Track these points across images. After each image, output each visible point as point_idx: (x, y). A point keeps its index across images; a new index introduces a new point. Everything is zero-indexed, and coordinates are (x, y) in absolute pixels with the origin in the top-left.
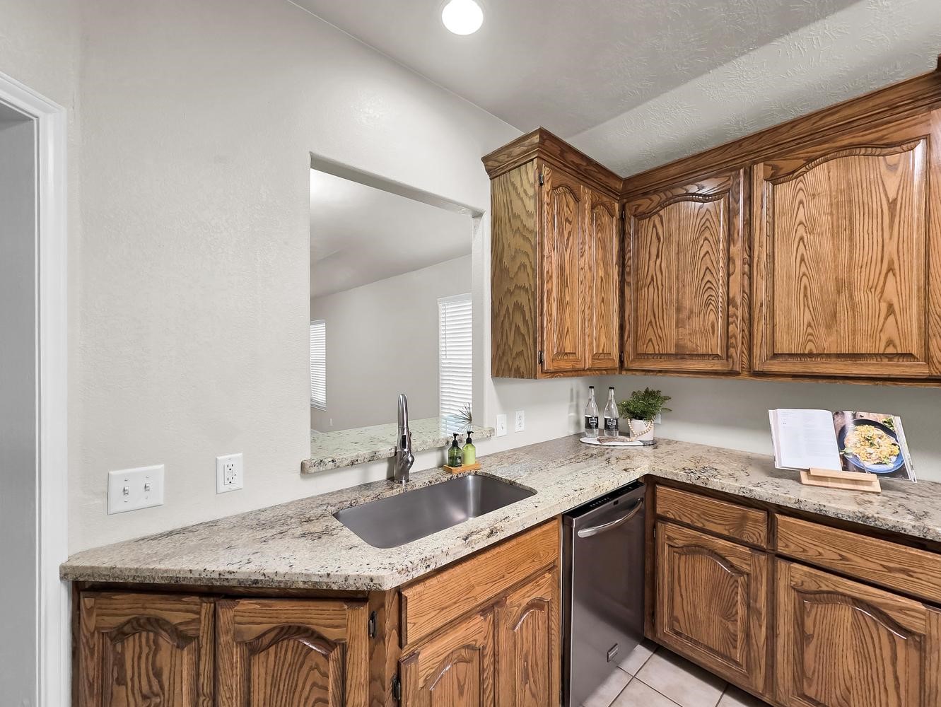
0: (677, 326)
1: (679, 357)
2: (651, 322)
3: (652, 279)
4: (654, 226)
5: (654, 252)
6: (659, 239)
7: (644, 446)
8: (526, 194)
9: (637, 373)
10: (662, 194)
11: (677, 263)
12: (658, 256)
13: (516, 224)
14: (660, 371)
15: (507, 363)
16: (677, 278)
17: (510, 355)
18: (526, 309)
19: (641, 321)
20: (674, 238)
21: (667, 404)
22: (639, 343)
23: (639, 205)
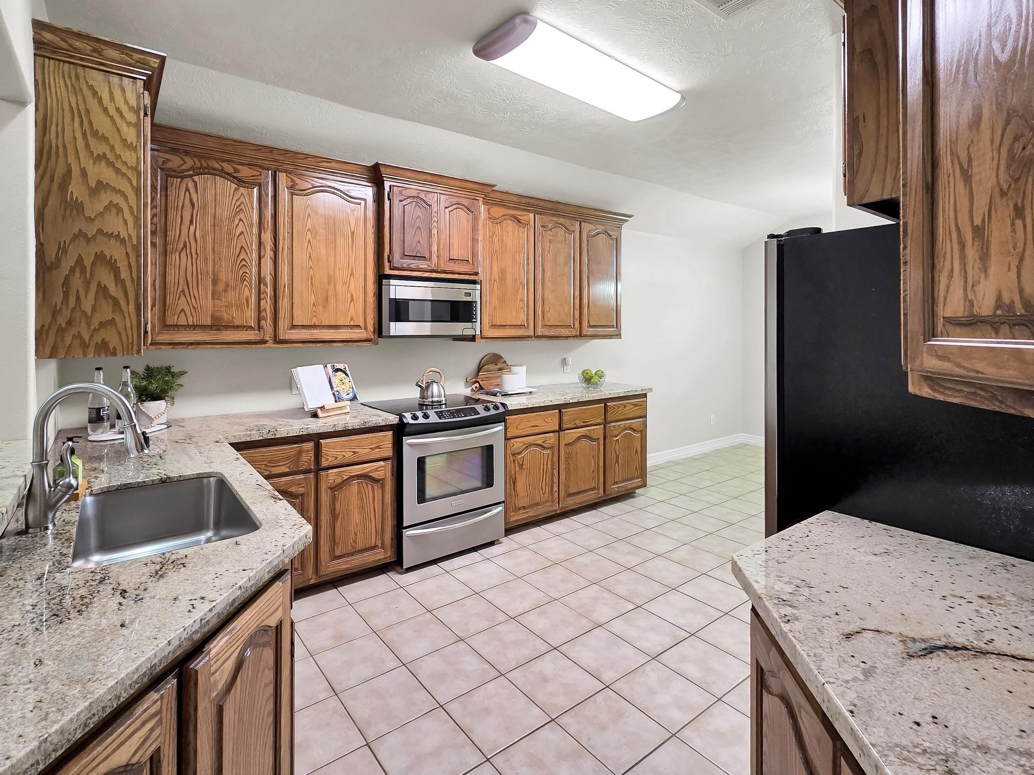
0: (213, 298)
1: (214, 328)
2: (183, 291)
3: (185, 245)
4: (187, 190)
5: (187, 217)
6: (193, 205)
7: (168, 427)
8: (122, 116)
9: (163, 347)
10: (196, 160)
11: (213, 235)
12: (191, 222)
14: (192, 344)
15: (79, 336)
16: (213, 250)
17: (84, 325)
18: (122, 265)
19: (171, 288)
20: (211, 209)
22: (168, 314)
23: (168, 160)
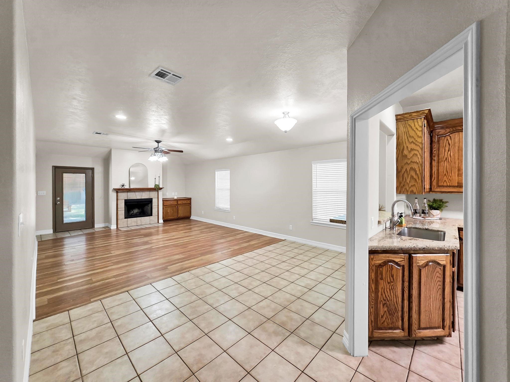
0: (458, 176)
1: (459, 187)
2: (445, 174)
3: (446, 159)
4: (447, 140)
5: (447, 149)
6: (449, 145)
7: (440, 219)
8: (417, 129)
9: (438, 193)
10: (451, 129)
11: (458, 154)
12: (449, 151)
13: (411, 140)
14: (449, 192)
15: (406, 189)
16: (458, 159)
17: (407, 186)
18: (417, 170)
19: (441, 173)
20: (457, 145)
21: (447, 204)
22: (440, 182)
23: (440, 132)
